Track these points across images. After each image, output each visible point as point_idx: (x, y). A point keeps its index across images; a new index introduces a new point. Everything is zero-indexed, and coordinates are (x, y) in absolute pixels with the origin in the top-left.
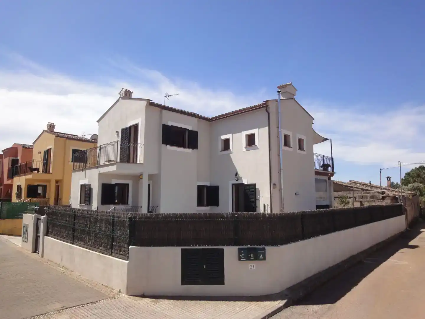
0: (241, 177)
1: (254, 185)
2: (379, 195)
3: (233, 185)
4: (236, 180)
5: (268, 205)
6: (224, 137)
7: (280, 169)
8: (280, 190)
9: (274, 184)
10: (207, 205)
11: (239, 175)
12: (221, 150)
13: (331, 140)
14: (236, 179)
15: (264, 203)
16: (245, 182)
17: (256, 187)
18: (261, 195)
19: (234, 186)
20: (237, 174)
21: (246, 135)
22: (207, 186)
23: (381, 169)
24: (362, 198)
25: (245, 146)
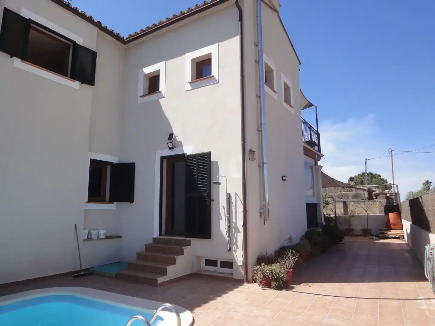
0: (181, 142)
1: (208, 155)
2: (364, 194)
3: (162, 158)
4: (171, 148)
5: (236, 194)
6: (148, 70)
7: (261, 124)
8: (261, 166)
9: (252, 152)
10: (111, 201)
11: (175, 137)
12: (142, 94)
13: (316, 107)
14: (170, 145)
15: (228, 192)
16: (188, 150)
17: (211, 160)
18: (221, 173)
19: (165, 161)
20: (171, 136)
21: (193, 60)
22: (111, 163)
23: (366, 159)
24: (342, 198)
25: (190, 80)
